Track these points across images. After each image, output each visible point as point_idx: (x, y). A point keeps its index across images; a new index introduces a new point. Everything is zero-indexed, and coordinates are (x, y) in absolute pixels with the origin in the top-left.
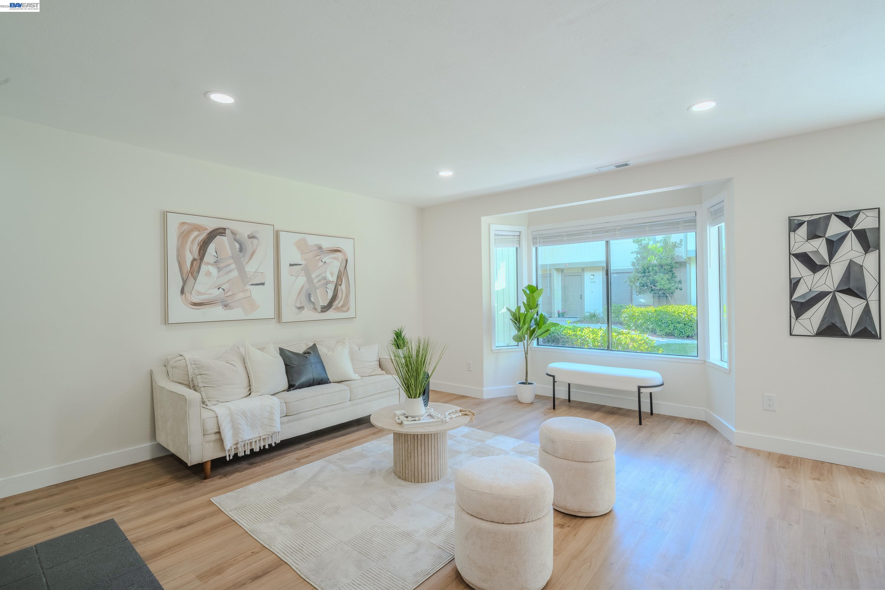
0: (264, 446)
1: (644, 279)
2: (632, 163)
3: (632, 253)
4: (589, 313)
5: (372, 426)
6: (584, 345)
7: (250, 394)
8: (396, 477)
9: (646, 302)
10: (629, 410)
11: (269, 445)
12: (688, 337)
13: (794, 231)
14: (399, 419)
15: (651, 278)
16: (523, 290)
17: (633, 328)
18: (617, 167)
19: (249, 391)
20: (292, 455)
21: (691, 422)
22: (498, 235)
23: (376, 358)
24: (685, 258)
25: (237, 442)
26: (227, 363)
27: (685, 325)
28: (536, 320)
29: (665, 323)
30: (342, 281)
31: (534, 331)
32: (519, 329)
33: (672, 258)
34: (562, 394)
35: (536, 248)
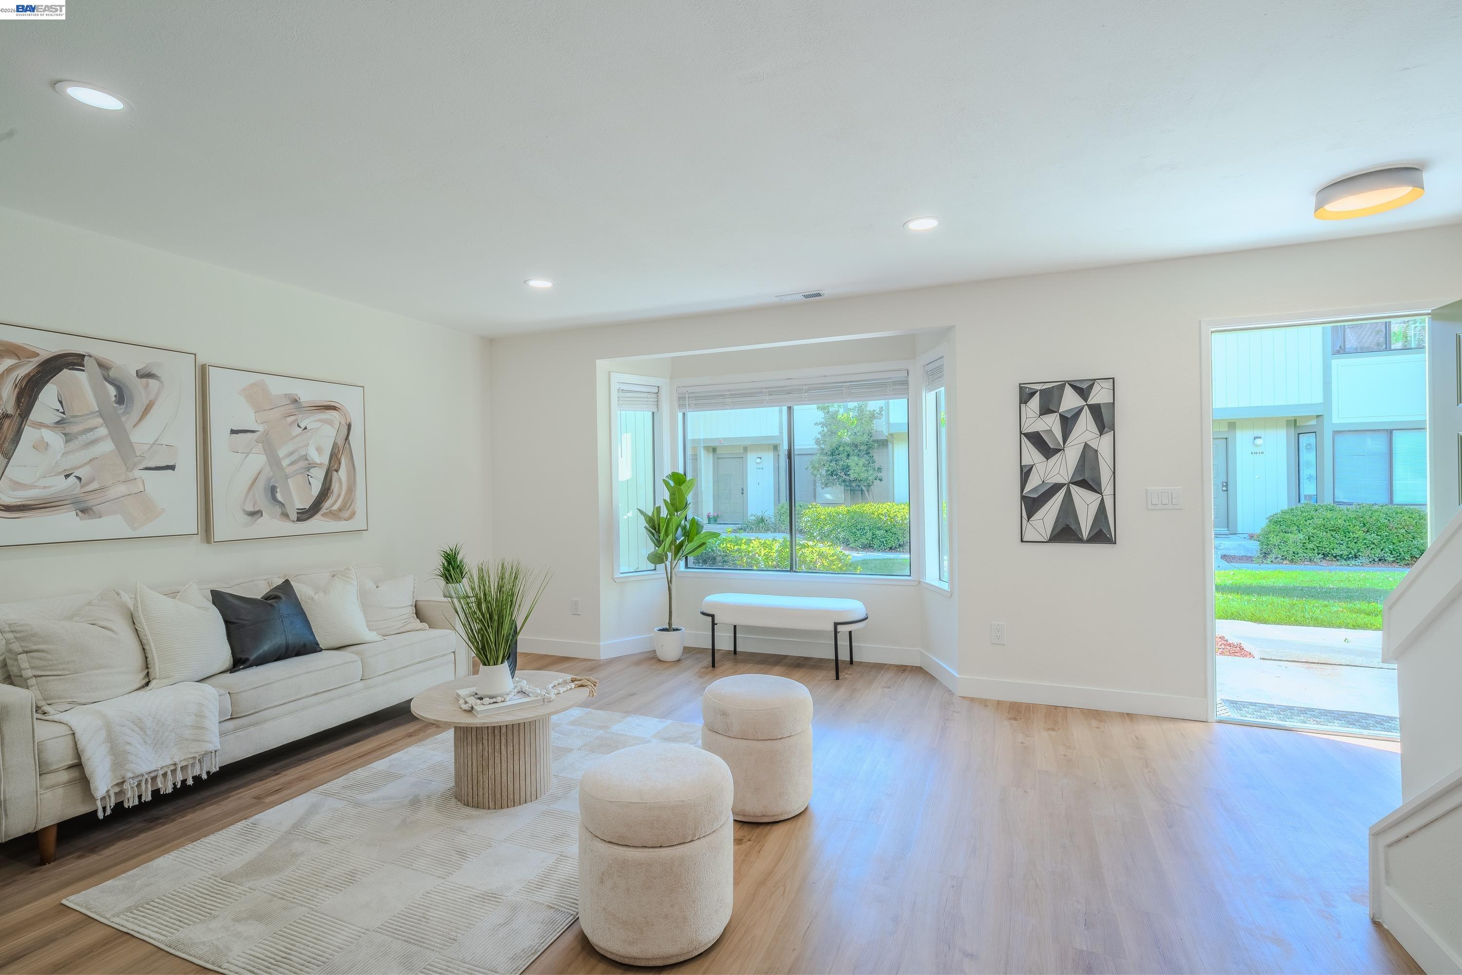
0: (184, 782)
1: (831, 464)
2: (826, 292)
3: (816, 424)
4: (755, 516)
5: (414, 719)
6: (752, 566)
7: (147, 684)
8: (460, 804)
9: (834, 498)
10: (821, 660)
11: (194, 778)
12: (891, 548)
13: (1026, 403)
14: (466, 703)
15: (841, 463)
16: (664, 480)
17: (818, 538)
18: (806, 296)
19: (144, 678)
20: (243, 792)
21: (903, 669)
22: (623, 390)
23: (410, 602)
24: (887, 434)
25: (122, 780)
26: (93, 625)
27: (887, 531)
28: (684, 528)
29: (861, 529)
30: (340, 463)
31: (681, 545)
32: (659, 543)
33: (870, 435)
34: (724, 643)
35: (684, 414)
